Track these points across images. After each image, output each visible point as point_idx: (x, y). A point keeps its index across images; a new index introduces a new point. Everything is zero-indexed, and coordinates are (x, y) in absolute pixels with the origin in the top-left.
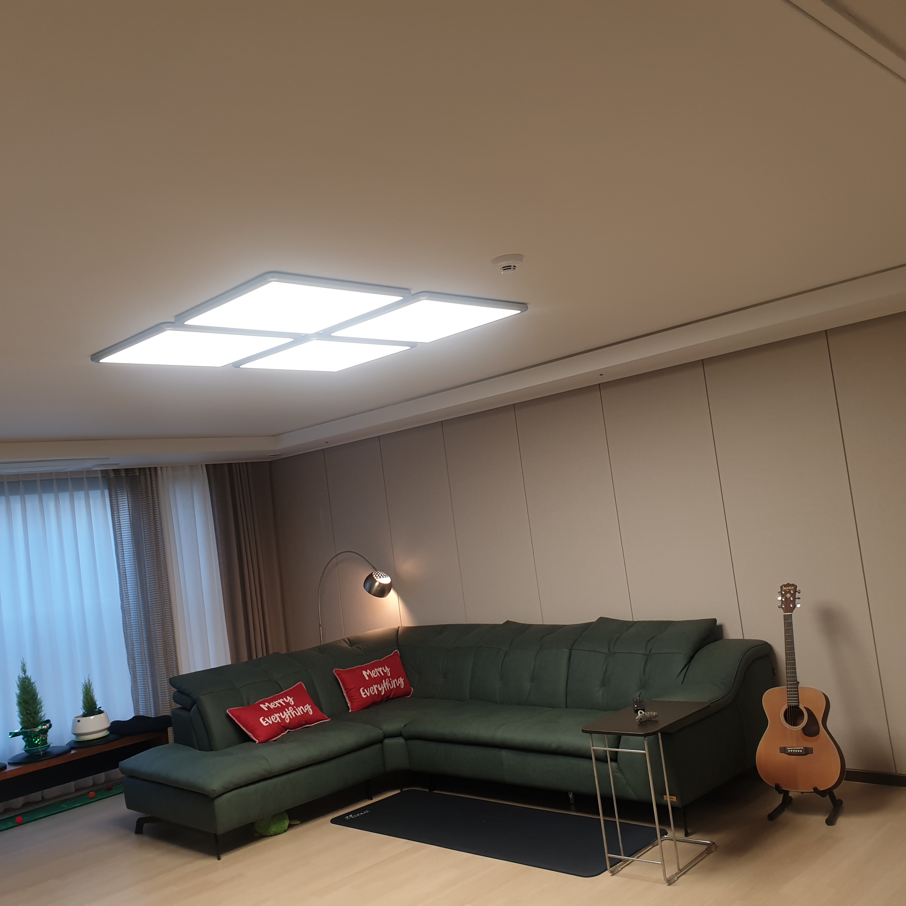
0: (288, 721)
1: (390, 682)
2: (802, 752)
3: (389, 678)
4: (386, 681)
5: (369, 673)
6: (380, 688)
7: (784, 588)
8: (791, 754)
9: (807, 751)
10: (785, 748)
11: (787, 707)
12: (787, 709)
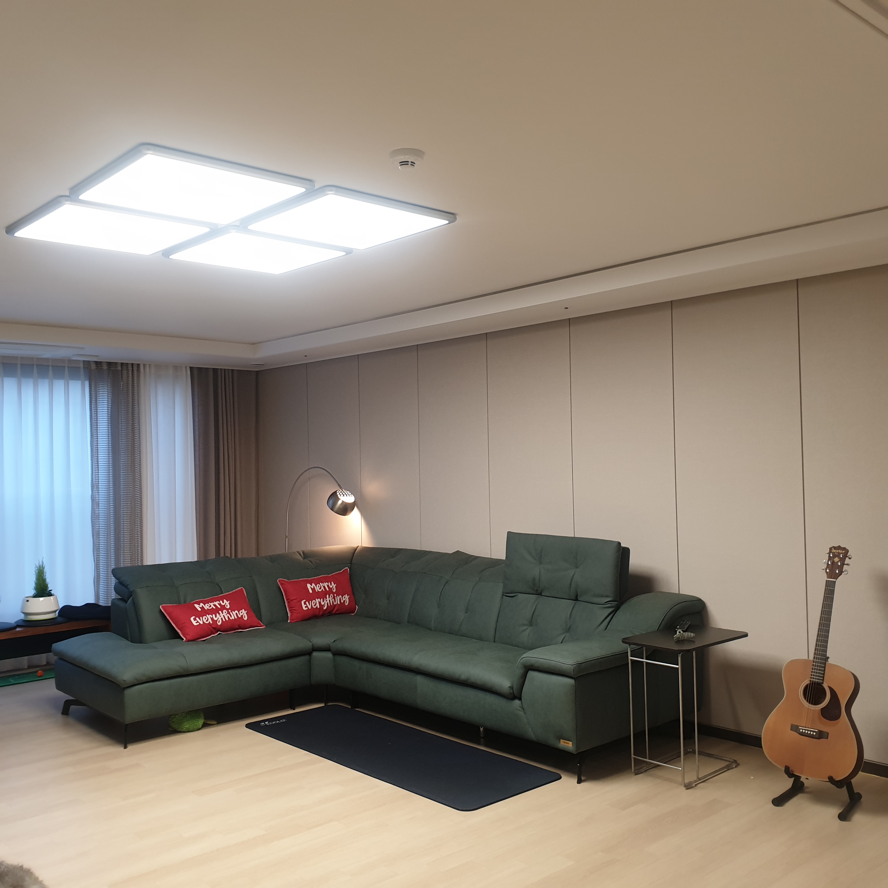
0: (219, 624)
1: (334, 598)
2: (815, 735)
3: (333, 593)
4: (331, 596)
5: (314, 587)
6: (323, 602)
7: (833, 551)
8: (802, 734)
9: (821, 735)
10: (797, 727)
11: (809, 682)
12: (807, 686)
